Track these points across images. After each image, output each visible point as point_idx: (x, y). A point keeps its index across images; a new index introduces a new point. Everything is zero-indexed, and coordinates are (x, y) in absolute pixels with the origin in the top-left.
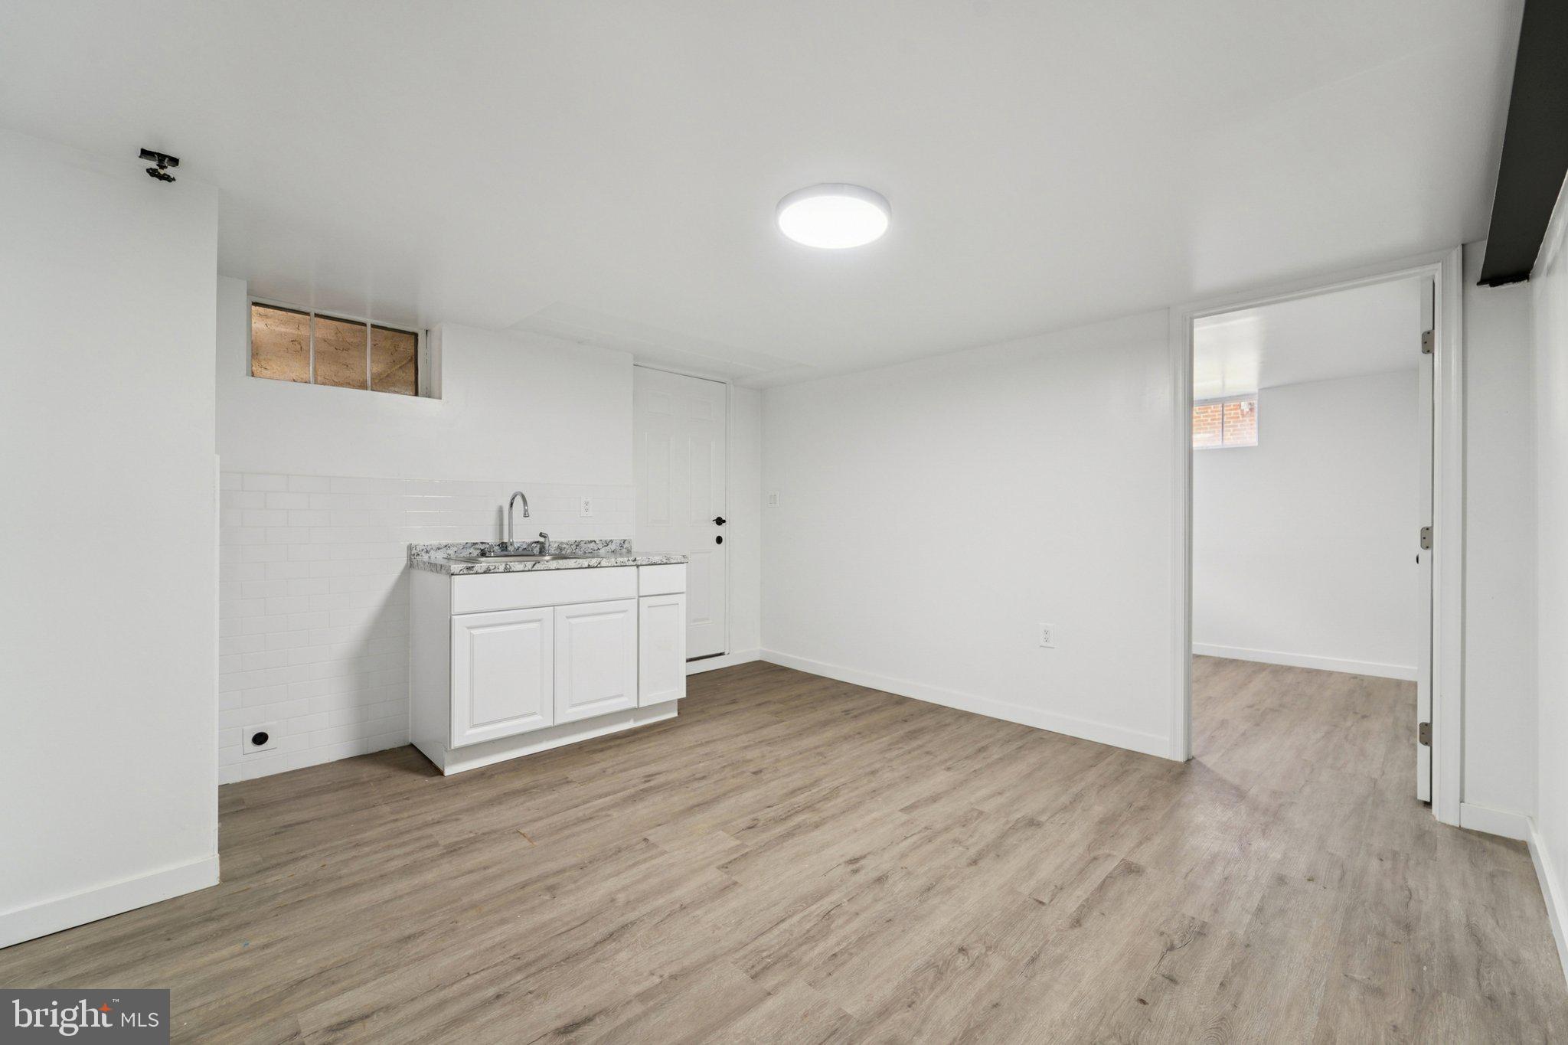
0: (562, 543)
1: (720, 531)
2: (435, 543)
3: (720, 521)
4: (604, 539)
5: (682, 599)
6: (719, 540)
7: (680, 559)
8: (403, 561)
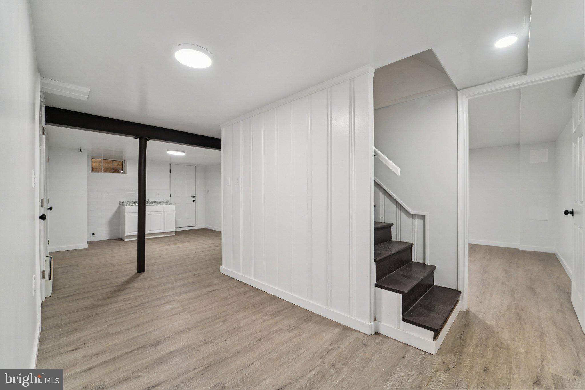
0: (152, 201)
1: (194, 199)
2: (125, 201)
3: (194, 197)
4: (162, 200)
5: (175, 212)
6: (194, 201)
7: (174, 204)
8: (119, 204)
